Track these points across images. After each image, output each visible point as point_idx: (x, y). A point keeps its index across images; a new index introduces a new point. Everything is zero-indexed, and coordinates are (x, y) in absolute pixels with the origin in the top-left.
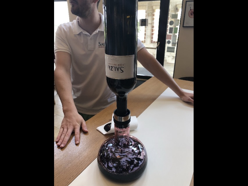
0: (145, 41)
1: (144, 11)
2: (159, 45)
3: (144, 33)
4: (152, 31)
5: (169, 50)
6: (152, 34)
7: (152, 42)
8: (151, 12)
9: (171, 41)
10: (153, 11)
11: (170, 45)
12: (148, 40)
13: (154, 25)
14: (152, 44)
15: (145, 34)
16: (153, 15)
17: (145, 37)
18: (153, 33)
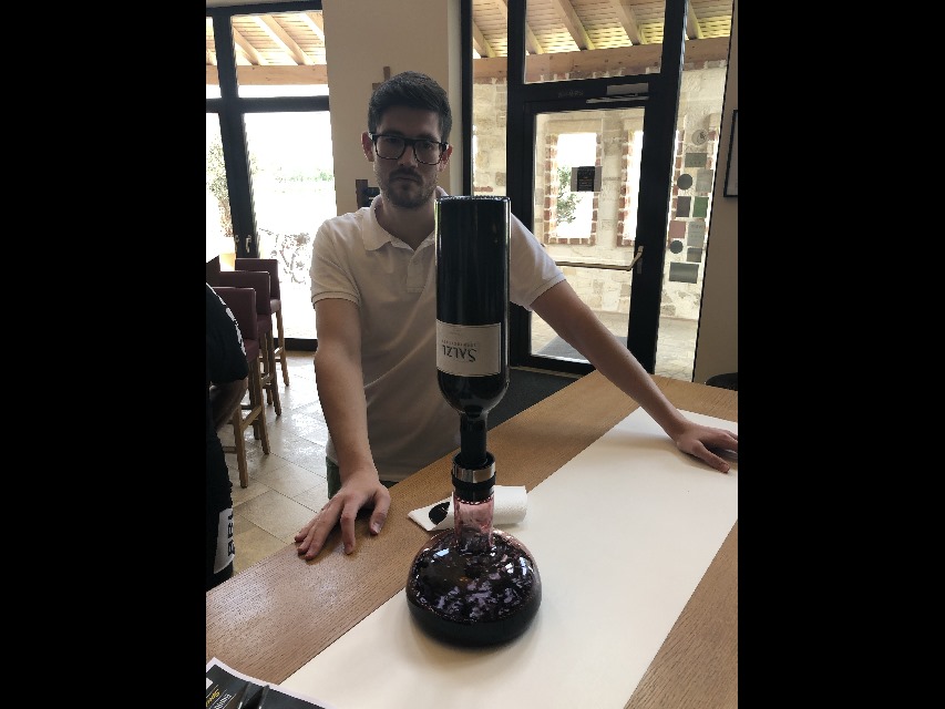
0: (593, 238)
1: (593, 136)
2: (639, 254)
3: (592, 210)
4: (622, 203)
5: (677, 273)
6: (622, 216)
7: (619, 242)
8: (617, 139)
9: (684, 241)
10: (626, 136)
11: (682, 257)
12: (606, 236)
13: (627, 184)
14: (621, 249)
15: (595, 216)
16: (626, 151)
17: (594, 226)
18: (625, 210)
